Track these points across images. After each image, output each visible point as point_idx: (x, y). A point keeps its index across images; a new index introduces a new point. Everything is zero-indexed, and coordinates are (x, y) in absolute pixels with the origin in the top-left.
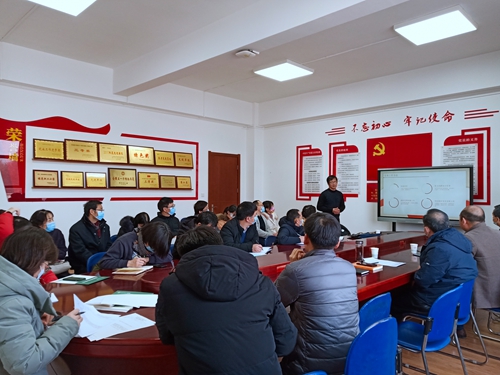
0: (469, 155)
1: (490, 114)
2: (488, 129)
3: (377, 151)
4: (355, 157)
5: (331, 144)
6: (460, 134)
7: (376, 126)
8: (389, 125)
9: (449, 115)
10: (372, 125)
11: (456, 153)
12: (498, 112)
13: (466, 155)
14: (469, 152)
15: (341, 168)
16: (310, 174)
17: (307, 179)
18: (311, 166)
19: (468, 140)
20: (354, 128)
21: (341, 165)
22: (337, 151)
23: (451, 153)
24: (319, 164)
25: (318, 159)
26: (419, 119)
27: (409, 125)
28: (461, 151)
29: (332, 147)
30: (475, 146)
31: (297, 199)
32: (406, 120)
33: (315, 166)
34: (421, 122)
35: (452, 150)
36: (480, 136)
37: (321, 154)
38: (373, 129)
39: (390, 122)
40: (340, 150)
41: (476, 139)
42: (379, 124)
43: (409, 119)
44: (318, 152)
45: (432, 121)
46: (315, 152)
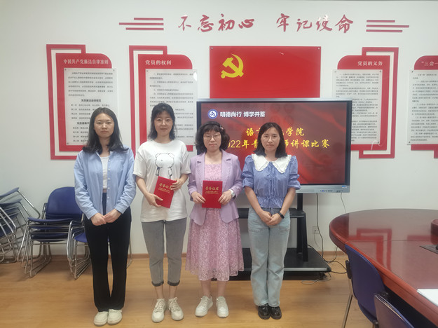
0: (371, 86)
1: (398, 29)
2: (396, 50)
3: (229, 70)
4: (187, 78)
5: (132, 49)
6: (360, 53)
7: (227, 23)
8: (251, 25)
9: (346, 22)
10: (220, 22)
11: (354, 82)
12: (408, 26)
13: (366, 86)
14: (371, 82)
15: (156, 96)
16: (85, 107)
17: (78, 116)
18: (87, 89)
19: (370, 63)
20: (183, 23)
21: (157, 92)
22: (148, 62)
23: (347, 82)
24: (106, 85)
25: (104, 76)
26: (301, 21)
27: (285, 30)
28: (361, 79)
29: (136, 53)
30: (378, 73)
31: (53, 157)
32: (280, 20)
33: (97, 89)
34: (304, 28)
35: (348, 76)
36: (387, 59)
37: (111, 67)
38: (221, 28)
39: (253, 20)
40: (153, 62)
41: (380, 63)
42: (233, 22)
43: (285, 19)
44: (102, 62)
45: (321, 27)
46: (94, 62)
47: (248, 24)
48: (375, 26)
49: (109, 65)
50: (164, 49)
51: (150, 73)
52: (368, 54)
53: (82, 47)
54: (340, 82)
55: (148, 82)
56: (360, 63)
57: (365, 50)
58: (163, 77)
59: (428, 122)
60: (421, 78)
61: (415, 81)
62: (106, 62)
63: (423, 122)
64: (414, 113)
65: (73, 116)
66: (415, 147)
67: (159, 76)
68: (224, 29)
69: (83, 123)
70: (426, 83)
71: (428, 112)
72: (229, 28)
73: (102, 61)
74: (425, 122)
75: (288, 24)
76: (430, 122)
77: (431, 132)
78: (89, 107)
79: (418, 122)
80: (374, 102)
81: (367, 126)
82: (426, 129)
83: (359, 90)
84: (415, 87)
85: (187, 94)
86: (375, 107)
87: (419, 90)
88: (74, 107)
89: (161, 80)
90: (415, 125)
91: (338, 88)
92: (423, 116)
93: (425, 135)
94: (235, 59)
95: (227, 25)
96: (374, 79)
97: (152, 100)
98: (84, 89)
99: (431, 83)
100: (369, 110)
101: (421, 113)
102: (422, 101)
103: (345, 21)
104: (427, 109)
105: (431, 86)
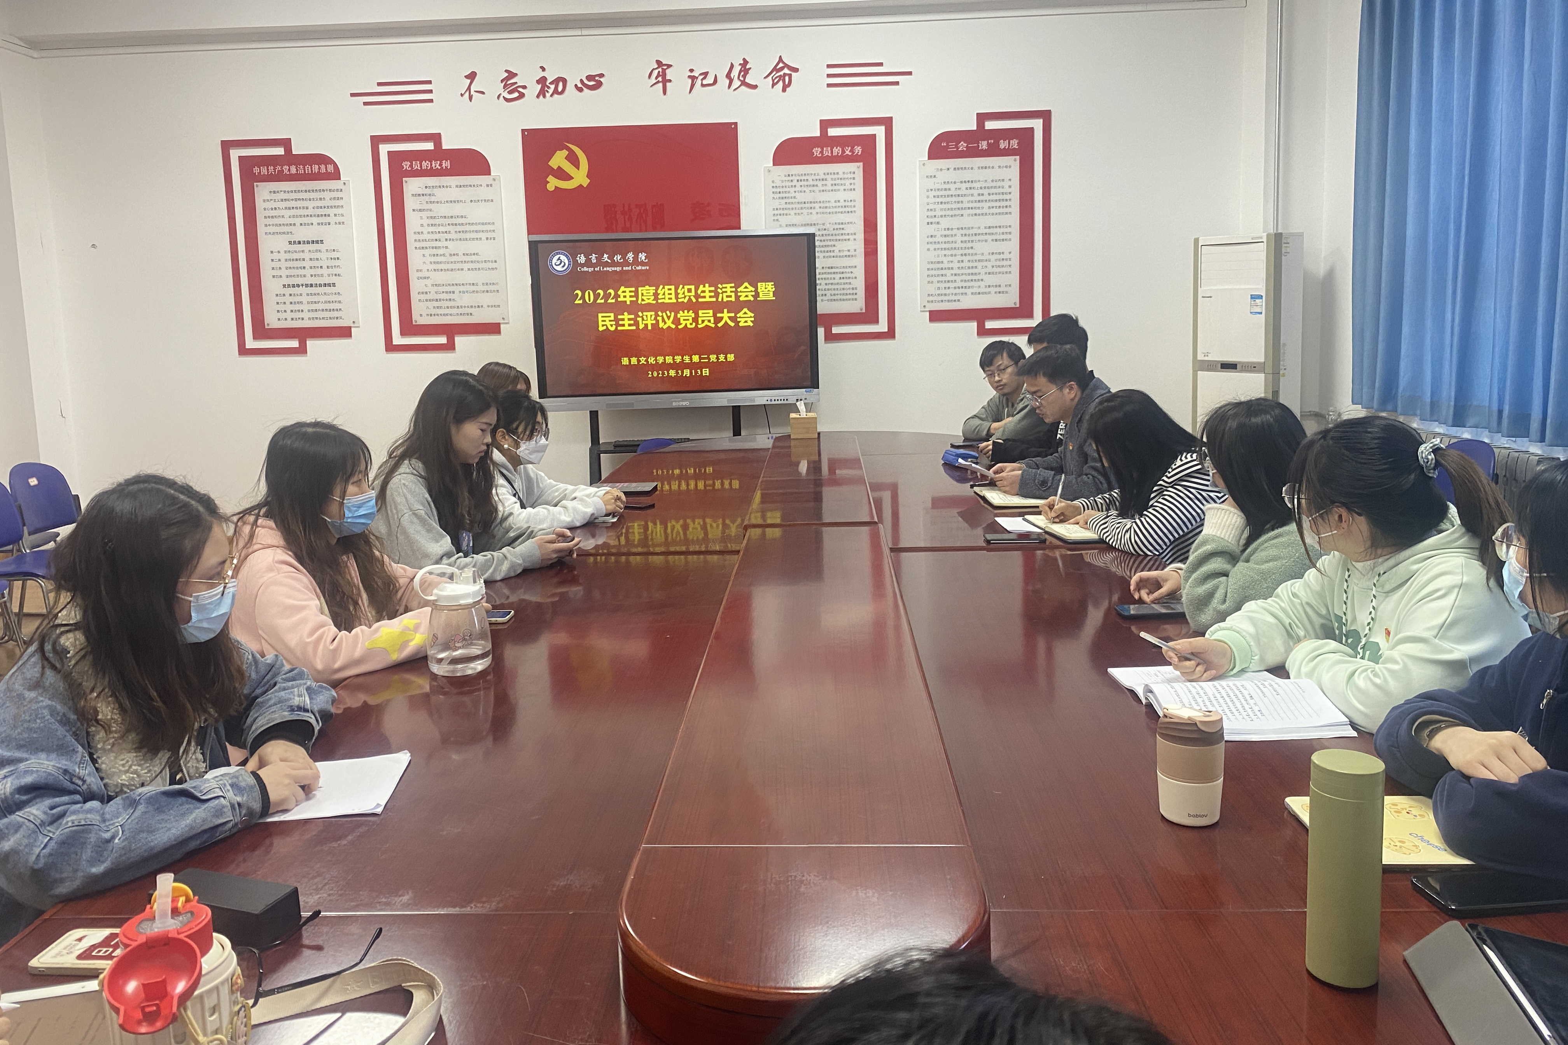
0: (842, 196)
1: (892, 79)
2: (887, 123)
3: (562, 174)
5: (376, 141)
7: (551, 83)
8: (599, 85)
9: (786, 71)
10: (538, 82)
11: (807, 189)
12: (910, 73)
13: (831, 197)
14: (842, 188)
15: (426, 229)
16: (295, 256)
17: (284, 273)
18: (298, 221)
19: (837, 151)
20: (469, 88)
21: (426, 222)
22: (406, 165)
23: (793, 189)
24: (332, 212)
25: (327, 195)
26: (696, 74)
27: (665, 93)
28: (820, 183)
29: (384, 149)
30: (856, 169)
31: (243, 351)
32: (655, 73)
33: (315, 220)
34: (703, 85)
35: (795, 178)
36: (869, 141)
37: (338, 177)
38: (542, 93)
39: (602, 75)
40: (416, 166)
41: (858, 150)
42: (564, 81)
43: (664, 71)
44: (323, 170)
46: (308, 169)
47: (594, 82)
48: (844, 75)
49: (336, 175)
50: (436, 138)
51: (412, 186)
52: (833, 132)
53: (286, 143)
54: (778, 191)
55: (410, 203)
56: (817, 151)
57: (825, 124)
58: (436, 191)
59: (961, 265)
60: (942, 177)
61: (930, 183)
62: (330, 168)
63: (951, 265)
64: (932, 247)
65: (275, 273)
66: (936, 316)
67: (428, 191)
68: (548, 95)
69: (294, 286)
70: (952, 186)
71: (959, 245)
72: (556, 92)
73: (323, 167)
74: (956, 265)
75: (670, 81)
76: (966, 264)
77: (967, 284)
78: (301, 256)
79: (940, 266)
80: (849, 229)
81: (837, 276)
82: (958, 278)
83: (817, 205)
84: (931, 194)
85: (483, 224)
86: (852, 237)
87: (940, 200)
88: (276, 256)
89: (433, 199)
90: (934, 270)
91: (777, 204)
92: (949, 252)
93: (957, 291)
94: (571, 152)
95: (553, 87)
96: (848, 182)
97: (417, 237)
98: (292, 221)
99: (964, 186)
100: (840, 246)
101: (947, 246)
102: (945, 223)
103: (782, 69)
104: (959, 239)
105: (965, 192)
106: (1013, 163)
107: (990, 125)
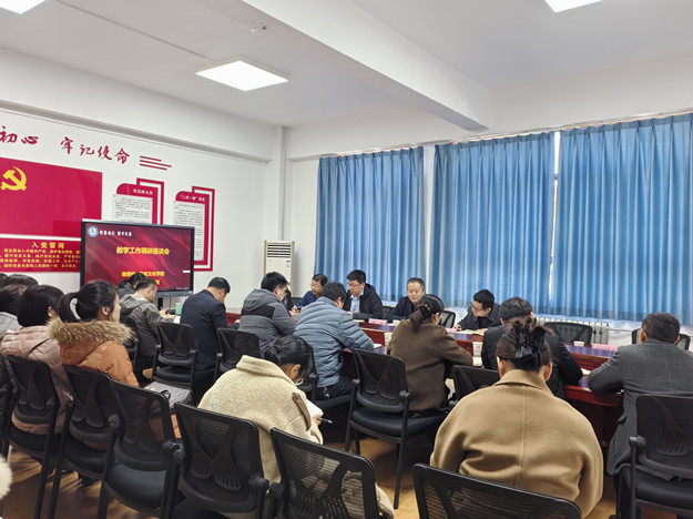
0: (144, 210)
1: (164, 167)
2: (162, 184)
3: (10, 182)
6: (135, 183)
7: (8, 136)
8: (35, 142)
9: (124, 155)
10: (1, 133)
11: (130, 206)
12: (170, 166)
13: (140, 210)
14: (144, 207)
19: (143, 192)
23: (124, 205)
26: (84, 147)
27: (69, 152)
28: (135, 204)
30: (150, 200)
32: (65, 143)
34: (87, 153)
35: (125, 200)
36: (155, 190)
38: (2, 139)
39: (37, 138)
41: (151, 193)
42: (16, 136)
43: (69, 143)
45: (103, 156)
47: (32, 140)
48: (146, 162)
52: (142, 184)
54: (118, 205)
56: (135, 191)
57: (139, 180)
60: (181, 208)
61: (176, 210)
68: (6, 141)
70: (184, 212)
72: (10, 140)
75: (72, 148)
83: (134, 213)
84: (177, 214)
87: (179, 217)
91: (117, 210)
95: (9, 138)
96: (146, 205)
99: (187, 213)
103: (122, 154)
105: (187, 215)
106: (203, 206)
107: (196, 191)
